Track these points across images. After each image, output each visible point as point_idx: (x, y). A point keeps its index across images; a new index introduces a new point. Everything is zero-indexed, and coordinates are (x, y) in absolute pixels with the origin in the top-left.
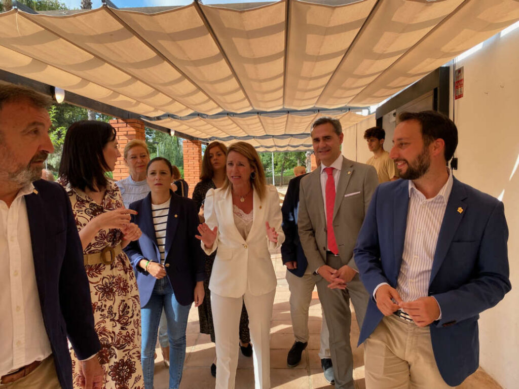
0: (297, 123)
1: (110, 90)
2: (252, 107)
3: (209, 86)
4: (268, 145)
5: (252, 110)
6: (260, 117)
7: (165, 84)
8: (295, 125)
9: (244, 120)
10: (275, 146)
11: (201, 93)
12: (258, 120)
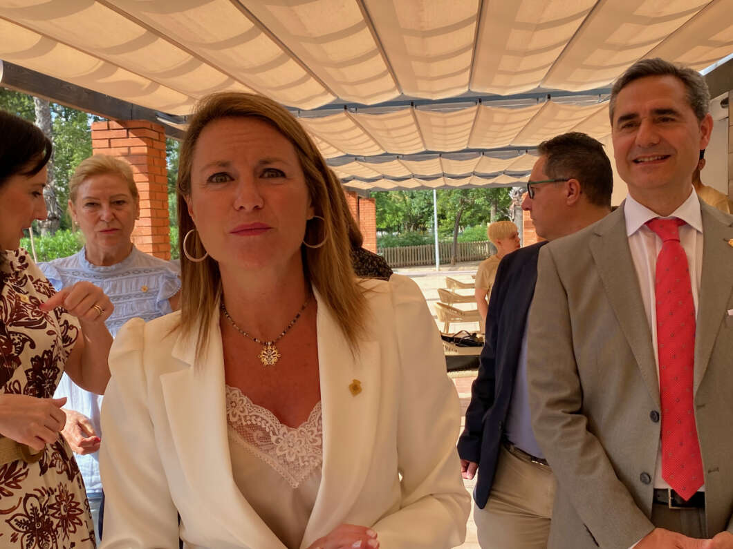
0: (497, 124)
1: (97, 60)
2: (400, 90)
3: (311, 48)
4: (428, 174)
5: (398, 97)
6: (415, 111)
7: (218, 46)
8: (494, 128)
9: (381, 120)
10: (444, 175)
11: (292, 63)
12: (411, 119)
